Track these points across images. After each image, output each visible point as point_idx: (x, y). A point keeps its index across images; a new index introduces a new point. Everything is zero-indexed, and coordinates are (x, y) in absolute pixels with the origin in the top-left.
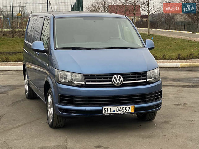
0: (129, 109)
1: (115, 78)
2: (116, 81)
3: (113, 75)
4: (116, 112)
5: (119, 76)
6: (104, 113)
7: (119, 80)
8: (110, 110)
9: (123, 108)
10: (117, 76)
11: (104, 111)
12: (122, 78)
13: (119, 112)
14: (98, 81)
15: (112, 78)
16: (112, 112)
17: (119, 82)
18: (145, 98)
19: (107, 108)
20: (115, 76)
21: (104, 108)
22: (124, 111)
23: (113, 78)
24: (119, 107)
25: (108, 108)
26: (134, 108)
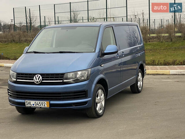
0: (45, 104)
1: (36, 77)
2: (36, 80)
3: (35, 75)
4: (34, 106)
5: (39, 75)
6: (26, 105)
7: (38, 79)
8: (30, 103)
9: (39, 103)
10: (38, 76)
11: (26, 103)
12: (41, 78)
13: (37, 106)
14: (25, 79)
15: (33, 77)
16: (32, 105)
17: (38, 81)
18: (60, 96)
19: (27, 101)
20: (36, 76)
21: (26, 101)
22: (40, 106)
23: (35, 78)
24: (37, 102)
25: (29, 101)
26: (49, 104)
